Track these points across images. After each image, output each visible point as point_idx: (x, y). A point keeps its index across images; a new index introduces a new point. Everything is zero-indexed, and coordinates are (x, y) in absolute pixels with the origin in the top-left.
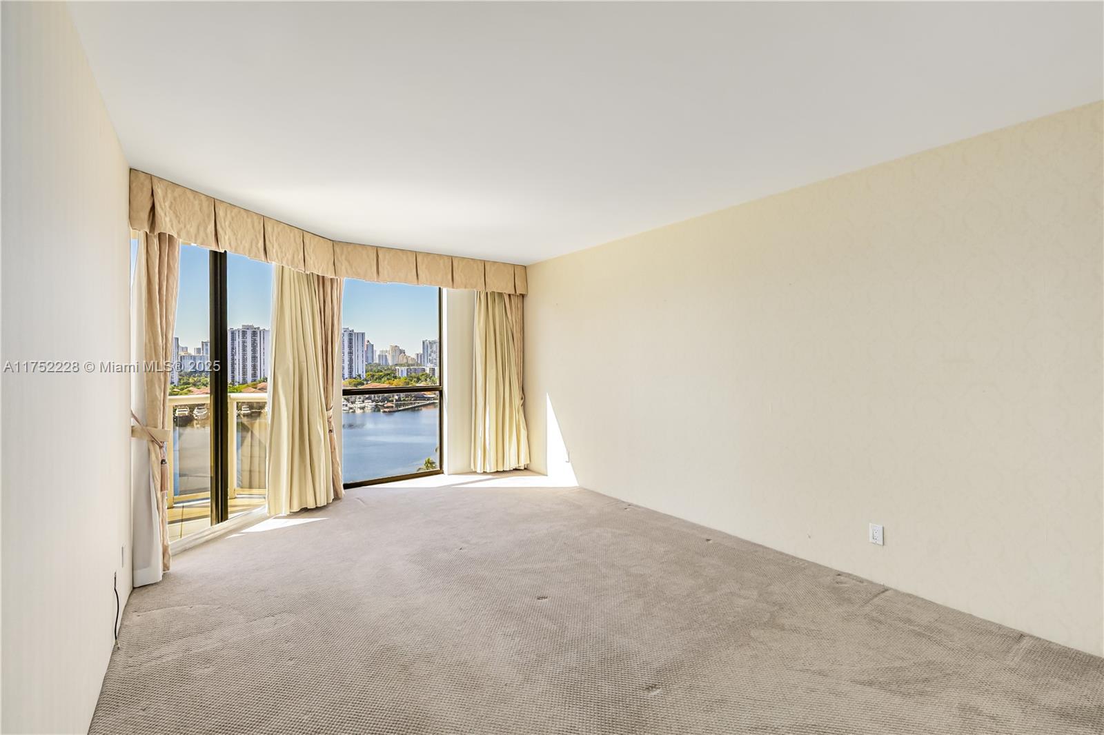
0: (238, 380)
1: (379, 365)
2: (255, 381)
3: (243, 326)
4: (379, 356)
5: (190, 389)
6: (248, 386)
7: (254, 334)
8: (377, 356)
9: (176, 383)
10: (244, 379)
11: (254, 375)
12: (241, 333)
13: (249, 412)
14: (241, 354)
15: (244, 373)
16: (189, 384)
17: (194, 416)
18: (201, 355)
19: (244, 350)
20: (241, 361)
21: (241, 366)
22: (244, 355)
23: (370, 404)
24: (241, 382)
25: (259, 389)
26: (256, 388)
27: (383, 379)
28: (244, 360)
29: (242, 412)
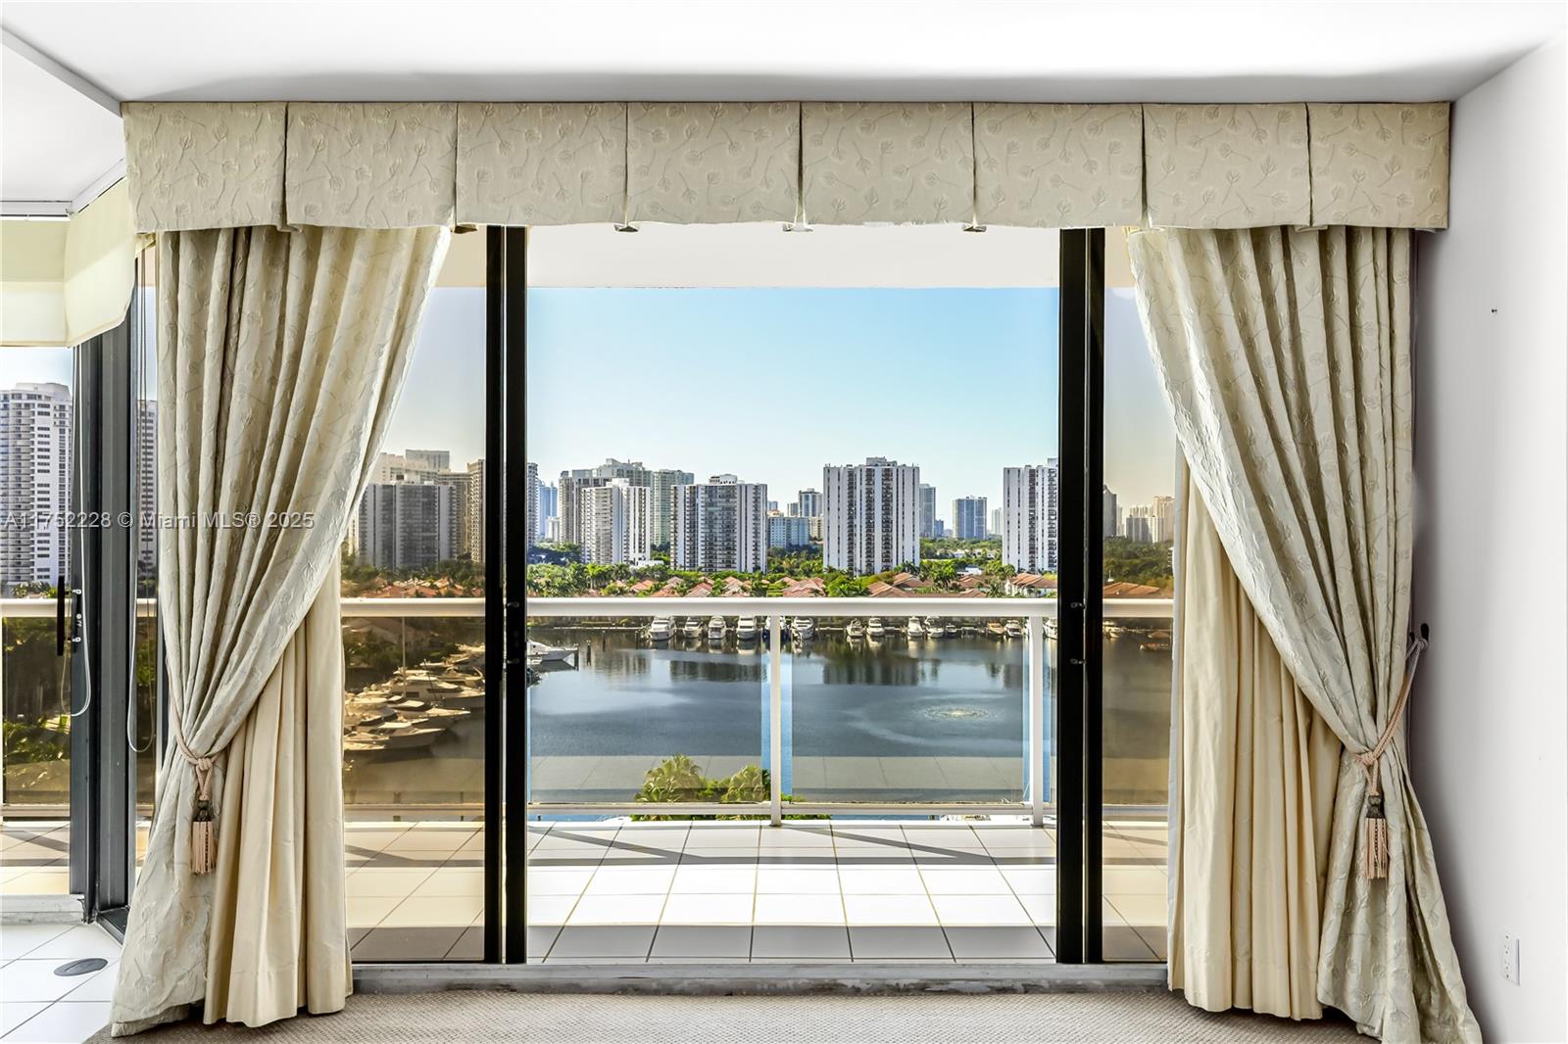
0: (858, 567)
1: (1127, 541)
2: (887, 570)
3: (868, 459)
4: (1129, 521)
5: (786, 579)
6: (878, 579)
7: (887, 474)
8: (1124, 522)
9: (763, 569)
10: (869, 564)
11: (887, 558)
12: (864, 474)
13: (881, 630)
14: (864, 517)
15: (870, 553)
16: (781, 570)
17: (793, 631)
18: (799, 516)
19: (870, 508)
20: (864, 530)
21: (864, 538)
22: (870, 517)
23: (1113, 629)
24: (864, 569)
25: (898, 586)
26: (891, 583)
27: (1141, 575)
28: (870, 527)
29: (870, 630)
